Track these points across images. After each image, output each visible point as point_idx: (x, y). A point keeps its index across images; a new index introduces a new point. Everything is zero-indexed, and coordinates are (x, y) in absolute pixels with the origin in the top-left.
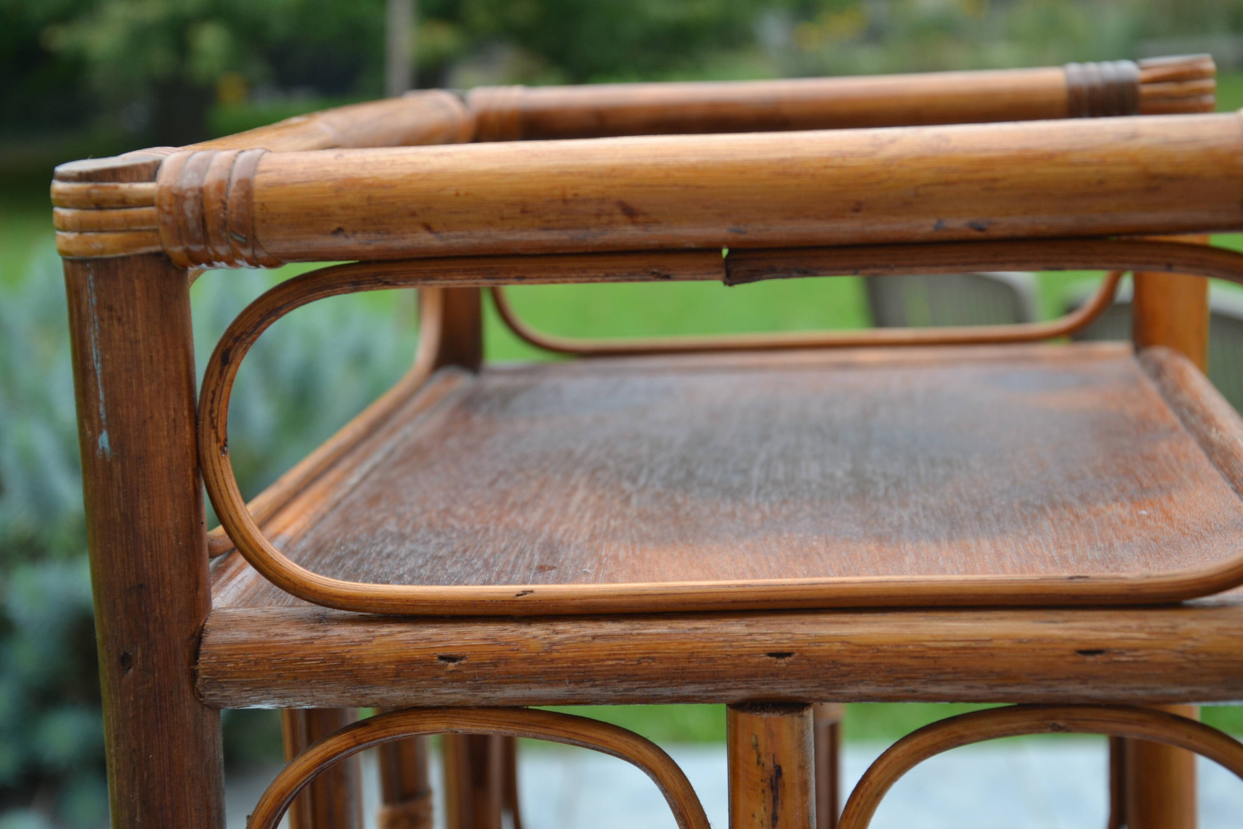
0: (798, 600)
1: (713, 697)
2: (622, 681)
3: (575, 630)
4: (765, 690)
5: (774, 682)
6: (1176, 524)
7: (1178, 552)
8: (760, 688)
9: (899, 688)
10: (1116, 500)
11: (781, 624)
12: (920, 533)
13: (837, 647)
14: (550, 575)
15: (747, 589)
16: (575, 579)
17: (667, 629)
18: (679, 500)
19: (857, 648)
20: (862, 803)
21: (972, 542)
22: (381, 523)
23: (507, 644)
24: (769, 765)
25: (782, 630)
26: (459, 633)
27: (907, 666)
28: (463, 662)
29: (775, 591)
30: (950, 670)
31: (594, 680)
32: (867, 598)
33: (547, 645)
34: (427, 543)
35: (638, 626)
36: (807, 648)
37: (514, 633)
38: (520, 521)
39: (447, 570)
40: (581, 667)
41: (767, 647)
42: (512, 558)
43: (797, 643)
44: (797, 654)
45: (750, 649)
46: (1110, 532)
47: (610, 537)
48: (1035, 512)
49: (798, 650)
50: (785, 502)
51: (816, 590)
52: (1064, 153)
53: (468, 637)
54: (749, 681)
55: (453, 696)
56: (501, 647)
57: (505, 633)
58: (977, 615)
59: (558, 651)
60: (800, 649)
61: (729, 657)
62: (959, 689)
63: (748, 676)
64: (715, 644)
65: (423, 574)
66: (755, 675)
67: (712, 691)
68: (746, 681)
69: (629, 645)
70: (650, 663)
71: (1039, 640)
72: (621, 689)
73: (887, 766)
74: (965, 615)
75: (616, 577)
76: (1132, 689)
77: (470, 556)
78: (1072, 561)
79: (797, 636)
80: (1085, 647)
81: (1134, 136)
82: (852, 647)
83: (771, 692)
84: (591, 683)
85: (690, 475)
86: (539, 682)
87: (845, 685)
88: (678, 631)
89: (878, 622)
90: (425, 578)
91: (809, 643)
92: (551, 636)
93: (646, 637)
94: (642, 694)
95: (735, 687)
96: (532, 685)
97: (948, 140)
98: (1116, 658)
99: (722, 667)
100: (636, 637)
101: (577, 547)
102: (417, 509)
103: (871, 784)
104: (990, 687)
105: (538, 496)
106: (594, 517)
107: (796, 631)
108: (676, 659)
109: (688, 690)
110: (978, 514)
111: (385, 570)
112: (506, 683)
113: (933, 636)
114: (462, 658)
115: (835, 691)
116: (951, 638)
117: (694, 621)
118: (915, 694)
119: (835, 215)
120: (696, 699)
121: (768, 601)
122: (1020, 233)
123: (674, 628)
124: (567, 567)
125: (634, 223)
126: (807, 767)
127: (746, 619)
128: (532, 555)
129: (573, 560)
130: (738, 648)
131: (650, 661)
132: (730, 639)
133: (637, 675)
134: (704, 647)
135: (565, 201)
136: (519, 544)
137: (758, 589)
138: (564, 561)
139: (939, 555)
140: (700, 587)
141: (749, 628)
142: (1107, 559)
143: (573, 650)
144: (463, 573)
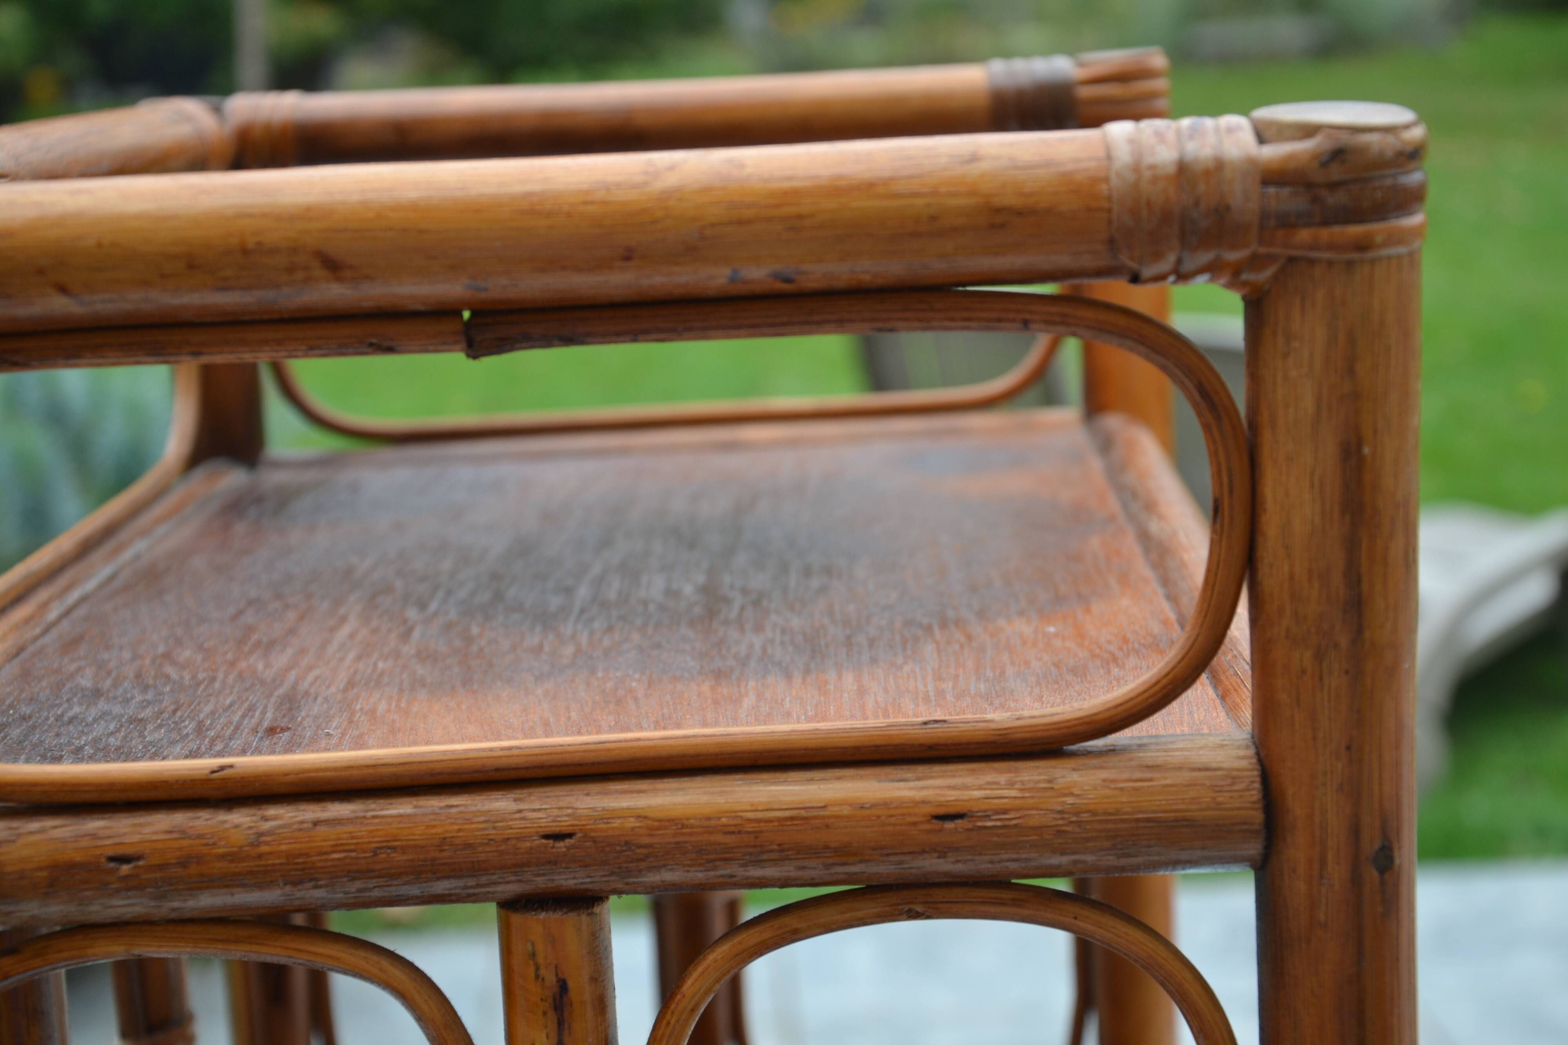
0: (580, 765)
1: (474, 894)
2: (354, 879)
3: (290, 815)
4: (540, 883)
5: (552, 871)
6: (1087, 643)
7: (1081, 680)
8: (535, 881)
9: (712, 873)
10: (1021, 613)
11: (559, 796)
12: (770, 666)
13: (632, 823)
14: (281, 738)
15: (515, 752)
16: (312, 745)
17: (412, 808)
18: (475, 630)
19: (656, 824)
20: (673, 1022)
21: (832, 676)
22: (72, 676)
23: (200, 836)
24: (551, 979)
25: (561, 804)
26: (135, 825)
27: (719, 844)
28: (141, 863)
29: (550, 754)
30: (775, 847)
31: (316, 880)
32: (669, 758)
33: (252, 837)
34: (127, 701)
35: (373, 806)
36: (592, 827)
37: (209, 822)
38: (260, 666)
39: (145, 738)
40: (298, 863)
41: (540, 827)
42: (236, 718)
43: (579, 820)
44: (579, 835)
45: (519, 831)
46: (1005, 657)
47: (372, 684)
48: (920, 632)
49: (581, 830)
50: (610, 629)
51: (602, 750)
52: (886, 182)
53: (147, 830)
54: (519, 872)
55: (130, 909)
56: (191, 842)
57: (197, 823)
58: (808, 775)
59: (267, 843)
60: (583, 827)
61: (492, 842)
62: (788, 870)
63: (516, 865)
64: (474, 826)
65: (112, 744)
66: (528, 864)
67: (472, 887)
68: (515, 872)
69: (361, 831)
70: (389, 854)
71: (885, 804)
72: (353, 890)
73: (703, 972)
74: (793, 775)
75: (366, 739)
76: (1001, 861)
77: (181, 717)
78: (950, 697)
79: (579, 811)
80: (942, 811)
81: (974, 158)
82: (650, 823)
83: (550, 885)
84: (313, 883)
85: (498, 596)
86: (244, 886)
87: (643, 873)
88: (426, 811)
89: (683, 789)
90: (113, 749)
91: (596, 820)
92: (259, 824)
93: (384, 820)
94: (382, 895)
95: (501, 880)
96: (235, 890)
97: (741, 166)
98: (979, 824)
99: (483, 855)
100: (370, 821)
101: (326, 700)
102: (127, 655)
103: (684, 996)
104: (827, 866)
105: (292, 632)
106: (359, 658)
107: (578, 805)
108: (423, 847)
109: (441, 887)
110: (849, 638)
111: (62, 741)
112: (200, 889)
113: (752, 805)
114: (138, 858)
115: (631, 880)
116: (775, 807)
117: (447, 797)
118: (734, 879)
119: (601, 265)
120: (453, 898)
121: (541, 767)
122: (840, 284)
123: (420, 807)
124: (305, 728)
125: (339, 280)
126: (601, 979)
127: (514, 792)
128: (264, 713)
129: (316, 718)
130: (503, 830)
131: (389, 851)
132: (493, 819)
133: (374, 871)
134: (459, 830)
135: (245, 251)
136: (251, 698)
137: (528, 752)
138: (303, 719)
139: (787, 694)
140: (453, 752)
141: (518, 802)
142: (994, 692)
143: (287, 841)
144: (165, 741)
